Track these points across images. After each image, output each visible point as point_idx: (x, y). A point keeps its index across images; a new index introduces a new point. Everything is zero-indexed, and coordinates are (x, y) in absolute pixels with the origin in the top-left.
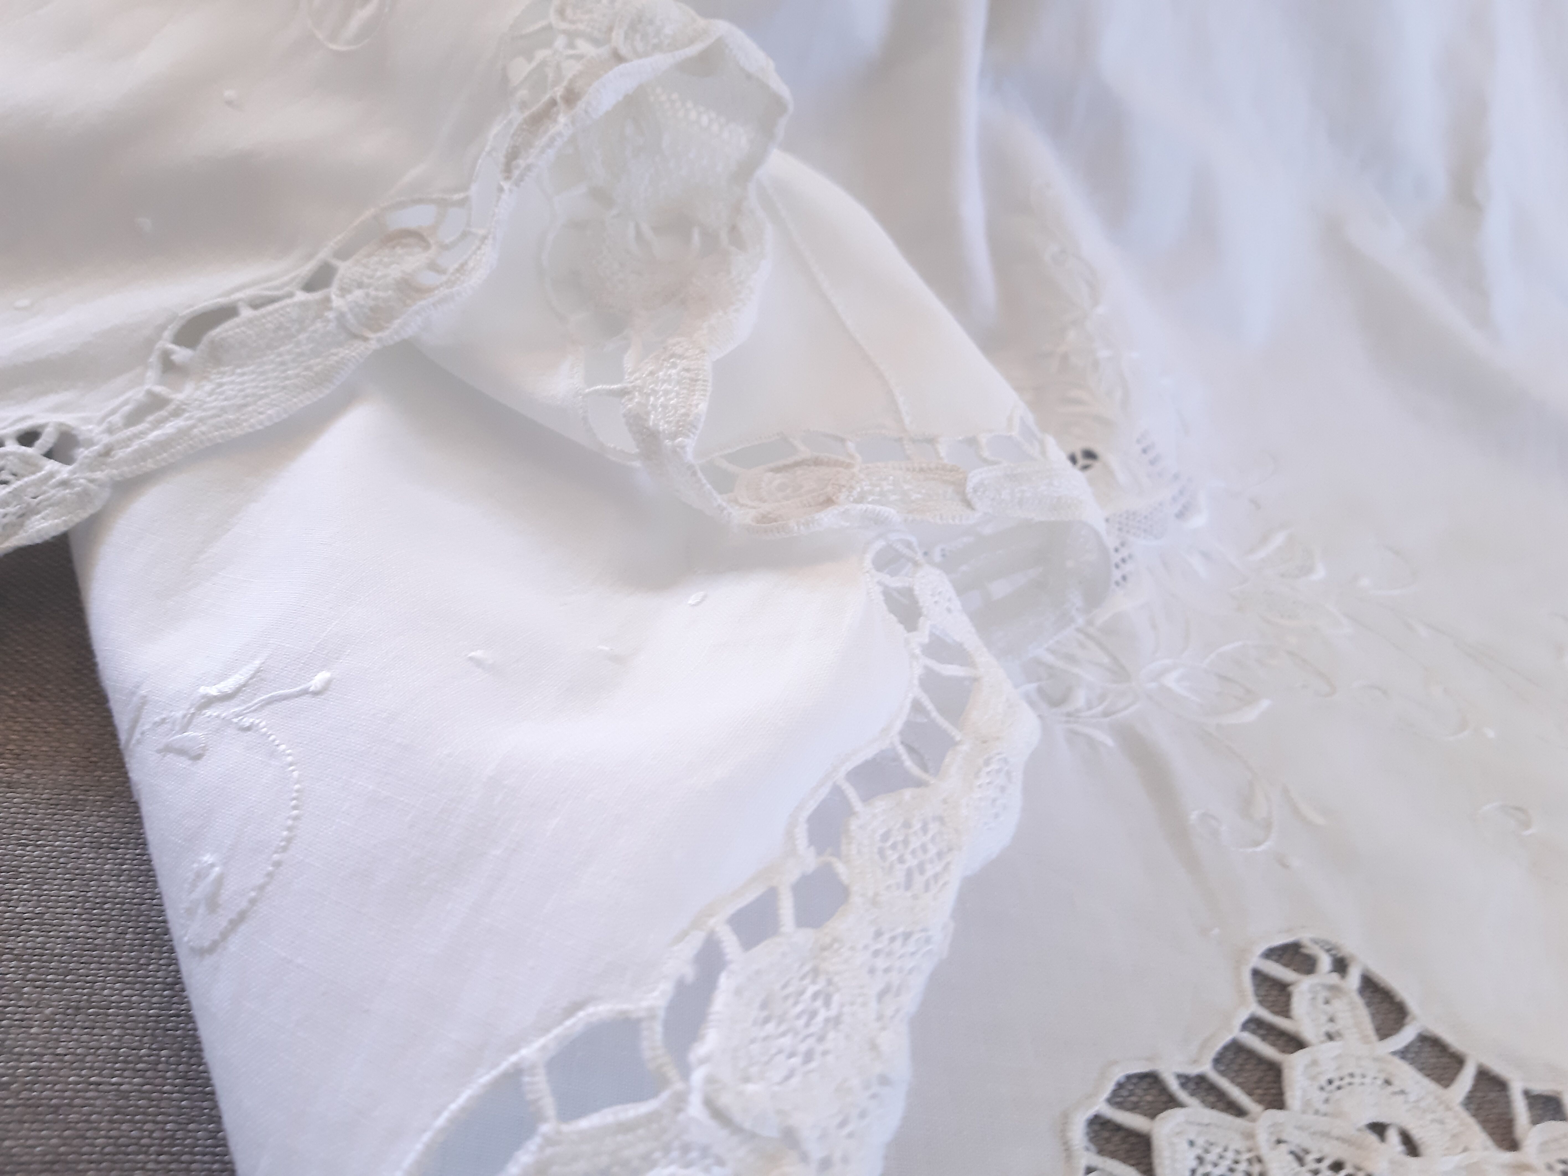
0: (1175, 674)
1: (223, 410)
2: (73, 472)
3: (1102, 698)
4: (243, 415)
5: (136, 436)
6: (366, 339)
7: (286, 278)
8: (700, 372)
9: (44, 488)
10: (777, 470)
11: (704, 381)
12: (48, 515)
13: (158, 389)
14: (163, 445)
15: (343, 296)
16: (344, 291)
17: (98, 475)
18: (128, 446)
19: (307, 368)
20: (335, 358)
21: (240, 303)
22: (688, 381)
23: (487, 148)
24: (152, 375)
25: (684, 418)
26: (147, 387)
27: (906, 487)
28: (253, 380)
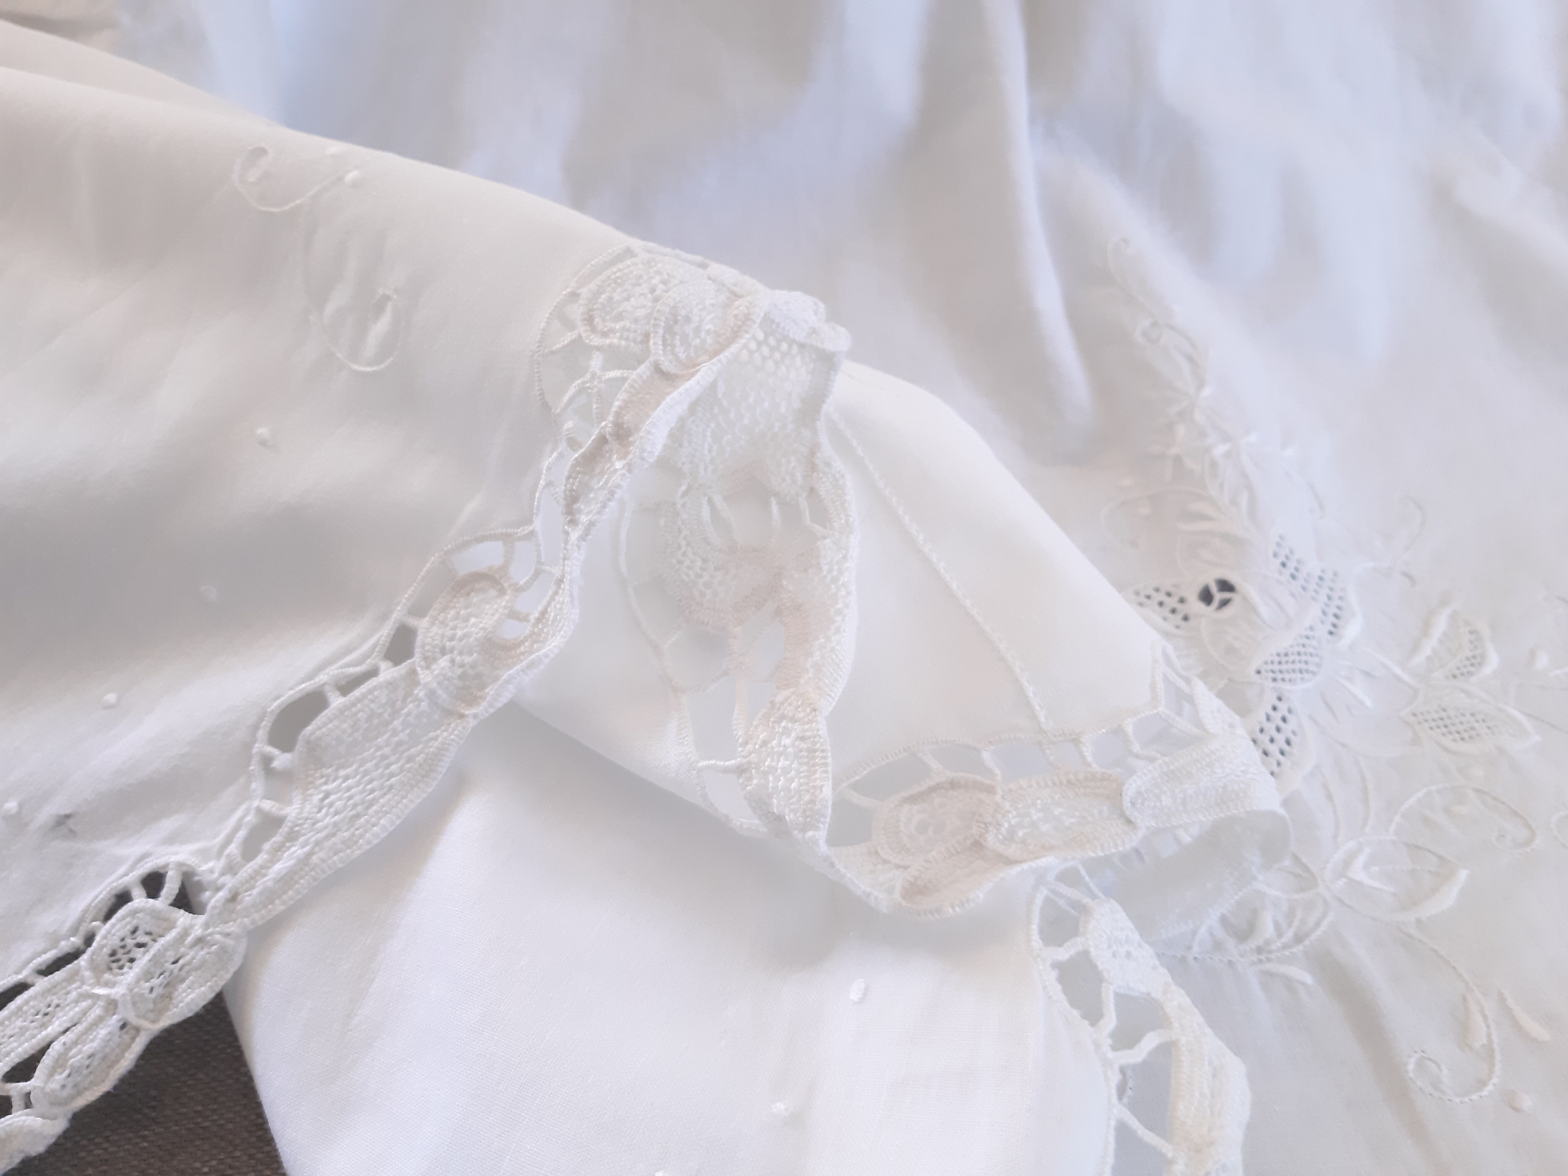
0: (1361, 859)
1: (336, 827)
2: (207, 925)
3: (1290, 915)
4: (357, 829)
5: (259, 873)
6: (462, 716)
7: (365, 648)
8: (816, 739)
9: (182, 950)
10: (912, 800)
11: (823, 751)
12: (193, 982)
13: (268, 805)
14: (287, 880)
15: (428, 667)
16: (429, 661)
17: (232, 927)
18: (253, 887)
19: (410, 759)
20: (436, 744)
21: (327, 688)
22: (806, 754)
23: (542, 482)
24: (257, 786)
25: (809, 806)
26: (256, 803)
27: (1057, 811)
28: (358, 784)
